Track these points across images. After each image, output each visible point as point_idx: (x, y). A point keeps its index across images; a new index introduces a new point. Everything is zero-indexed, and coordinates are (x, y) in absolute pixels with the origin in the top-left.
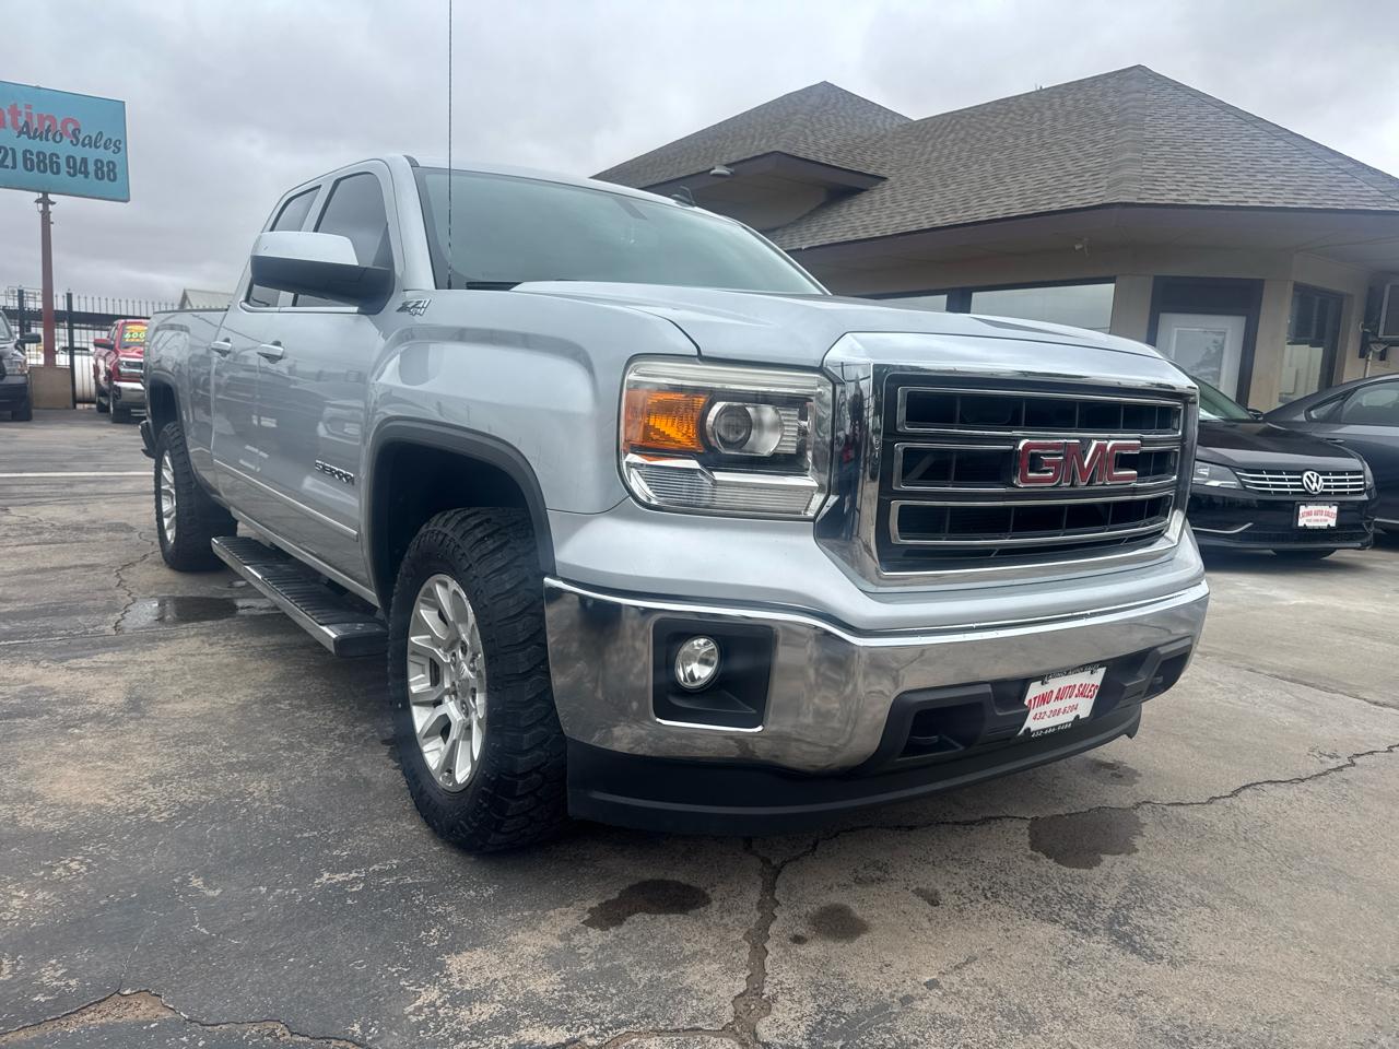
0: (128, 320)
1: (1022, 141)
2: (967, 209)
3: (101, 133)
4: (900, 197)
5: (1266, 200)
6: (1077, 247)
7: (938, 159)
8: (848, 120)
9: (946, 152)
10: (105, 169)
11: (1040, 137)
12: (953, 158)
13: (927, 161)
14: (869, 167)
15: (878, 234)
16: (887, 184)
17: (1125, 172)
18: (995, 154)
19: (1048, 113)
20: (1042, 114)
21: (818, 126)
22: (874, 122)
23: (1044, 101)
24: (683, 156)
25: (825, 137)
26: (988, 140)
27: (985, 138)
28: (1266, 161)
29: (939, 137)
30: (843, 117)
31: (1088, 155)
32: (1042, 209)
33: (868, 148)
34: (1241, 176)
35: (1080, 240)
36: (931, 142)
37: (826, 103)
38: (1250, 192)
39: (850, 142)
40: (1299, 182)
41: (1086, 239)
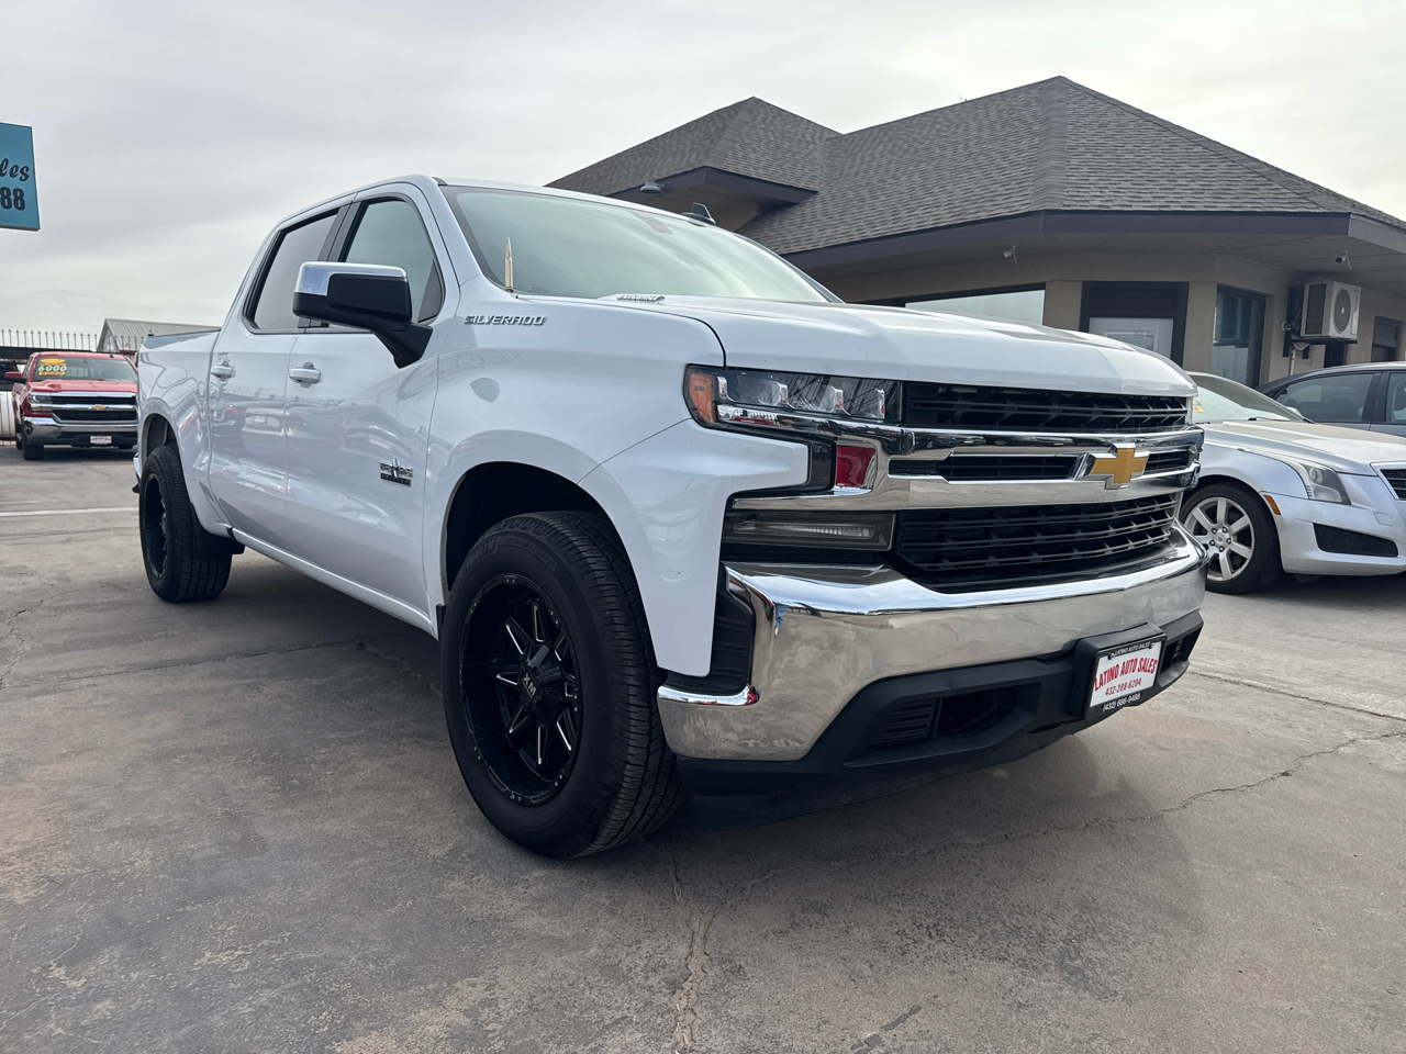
0: (42, 353)
1: (949, 152)
2: (897, 220)
3: (6, 160)
4: (830, 210)
5: (1188, 204)
6: (1006, 255)
7: (866, 172)
8: (778, 135)
9: (875, 164)
10: (12, 197)
11: (966, 147)
12: (882, 169)
13: (857, 174)
14: (798, 180)
15: (810, 247)
16: (818, 199)
17: (1050, 180)
18: (923, 165)
19: (973, 124)
20: (968, 125)
21: (747, 141)
22: (803, 136)
23: (968, 112)
24: (613, 173)
25: (755, 151)
26: (916, 151)
27: (912, 150)
28: (1185, 167)
29: (868, 149)
30: (773, 132)
31: (1012, 163)
32: (970, 218)
33: (798, 162)
34: (1162, 181)
35: (1009, 248)
36: (860, 155)
37: (755, 119)
38: (1171, 197)
39: (780, 156)
40: (1217, 186)
41: (1014, 247)
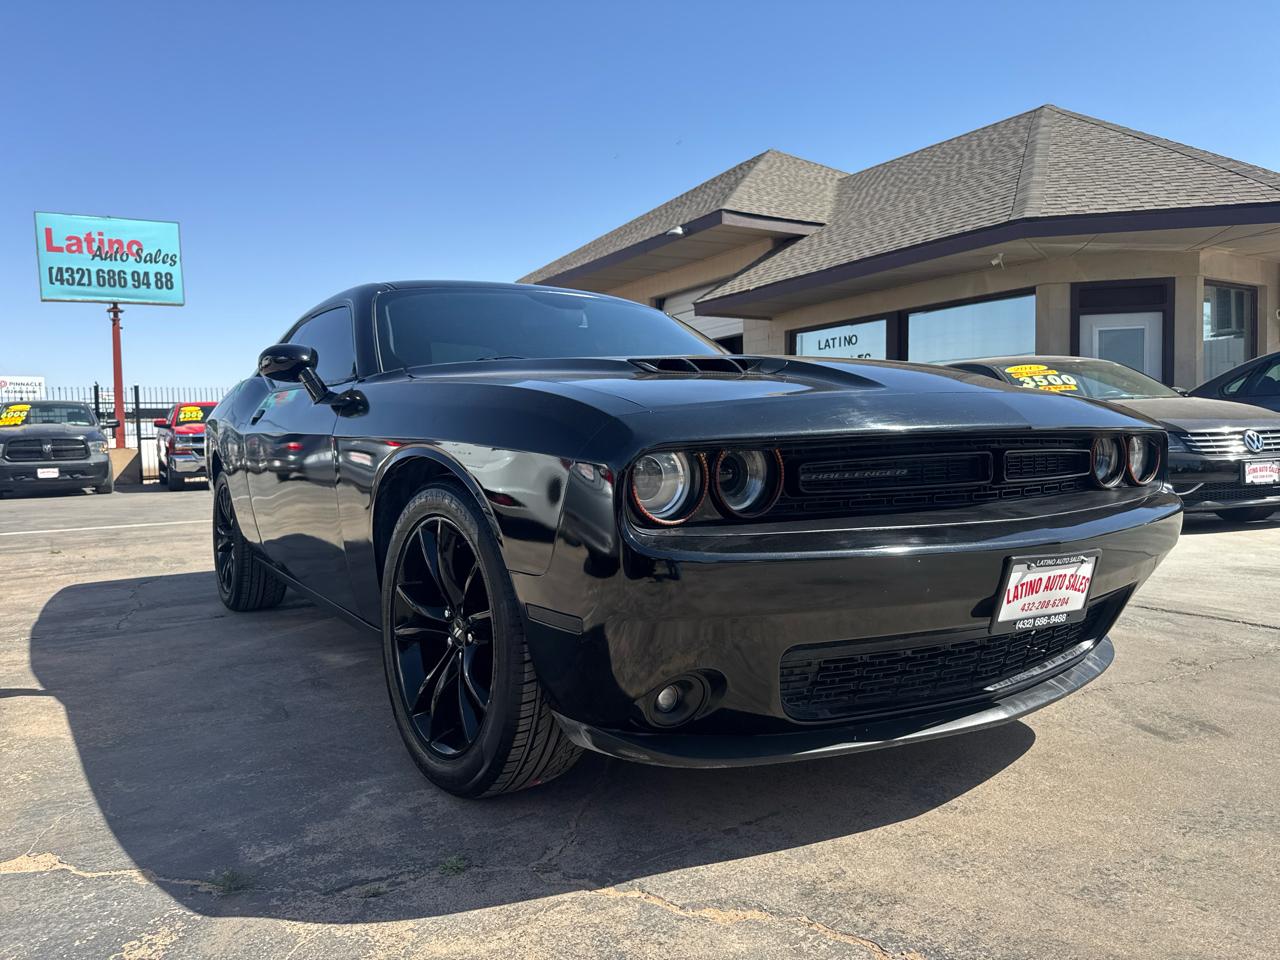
1: (943, 181)
2: (892, 239)
3: (159, 250)
4: (835, 238)
6: (994, 262)
7: (869, 203)
8: (791, 179)
9: (877, 196)
10: (164, 280)
12: (883, 200)
13: (861, 206)
14: (809, 216)
15: (814, 270)
16: (826, 229)
18: (920, 192)
19: (967, 154)
20: (962, 155)
21: (762, 186)
22: (816, 179)
23: (963, 144)
25: (768, 194)
26: (915, 182)
27: (911, 181)
28: (1161, 171)
29: (872, 184)
30: (786, 177)
31: (998, 183)
32: (957, 231)
33: (808, 200)
34: (1138, 186)
35: (996, 256)
36: (865, 189)
37: (771, 167)
38: (1146, 198)
39: (792, 197)
40: (1191, 186)
41: (1001, 255)
